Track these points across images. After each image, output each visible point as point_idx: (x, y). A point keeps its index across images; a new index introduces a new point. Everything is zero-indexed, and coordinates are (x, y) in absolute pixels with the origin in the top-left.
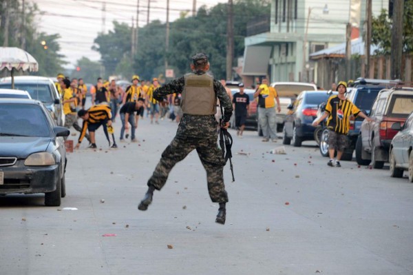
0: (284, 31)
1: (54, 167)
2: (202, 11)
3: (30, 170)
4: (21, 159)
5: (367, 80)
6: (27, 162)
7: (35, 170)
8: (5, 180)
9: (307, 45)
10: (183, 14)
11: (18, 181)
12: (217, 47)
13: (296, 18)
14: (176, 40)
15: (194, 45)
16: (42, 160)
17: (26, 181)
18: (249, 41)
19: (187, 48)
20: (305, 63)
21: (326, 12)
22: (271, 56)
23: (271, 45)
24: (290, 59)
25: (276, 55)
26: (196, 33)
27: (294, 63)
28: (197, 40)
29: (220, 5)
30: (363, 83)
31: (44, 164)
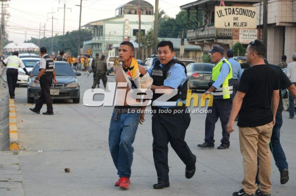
0: (97, 39)
1: (78, 88)
2: (68, 33)
3: (69, 89)
4: (66, 85)
5: (156, 55)
6: (68, 86)
7: (71, 89)
8: (60, 93)
9: (106, 44)
10: (56, 35)
11: (64, 93)
12: (73, 45)
13: (102, 35)
14: (59, 42)
15: (65, 44)
16: (73, 85)
17: (68, 93)
18: (85, 43)
19: (63, 45)
20: (105, 50)
21: (115, 33)
22: (92, 48)
23: (93, 44)
24: (100, 49)
25: (94, 48)
26: (66, 40)
27: (101, 50)
28: (66, 42)
29: (74, 31)
30: (154, 56)
31: (74, 87)
